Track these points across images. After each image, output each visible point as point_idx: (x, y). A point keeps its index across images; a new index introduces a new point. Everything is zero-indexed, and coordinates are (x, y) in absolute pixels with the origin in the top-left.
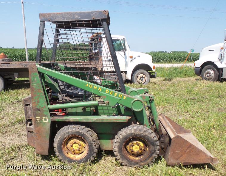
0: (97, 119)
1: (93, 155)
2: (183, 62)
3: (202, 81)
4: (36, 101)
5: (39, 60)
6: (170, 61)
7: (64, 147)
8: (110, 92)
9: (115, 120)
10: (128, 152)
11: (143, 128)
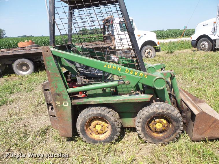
0: (118, 99)
1: (116, 134)
2: (178, 37)
3: (198, 52)
4: (54, 85)
5: (53, 42)
6: (168, 37)
7: (87, 129)
8: (130, 71)
9: (137, 99)
10: (151, 129)
11: (165, 106)
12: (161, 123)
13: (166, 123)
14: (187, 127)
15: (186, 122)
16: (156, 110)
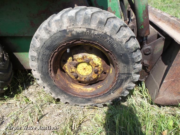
12: (88, 64)
13: (100, 64)
14: (149, 74)
15: (148, 64)
16: (68, 25)
